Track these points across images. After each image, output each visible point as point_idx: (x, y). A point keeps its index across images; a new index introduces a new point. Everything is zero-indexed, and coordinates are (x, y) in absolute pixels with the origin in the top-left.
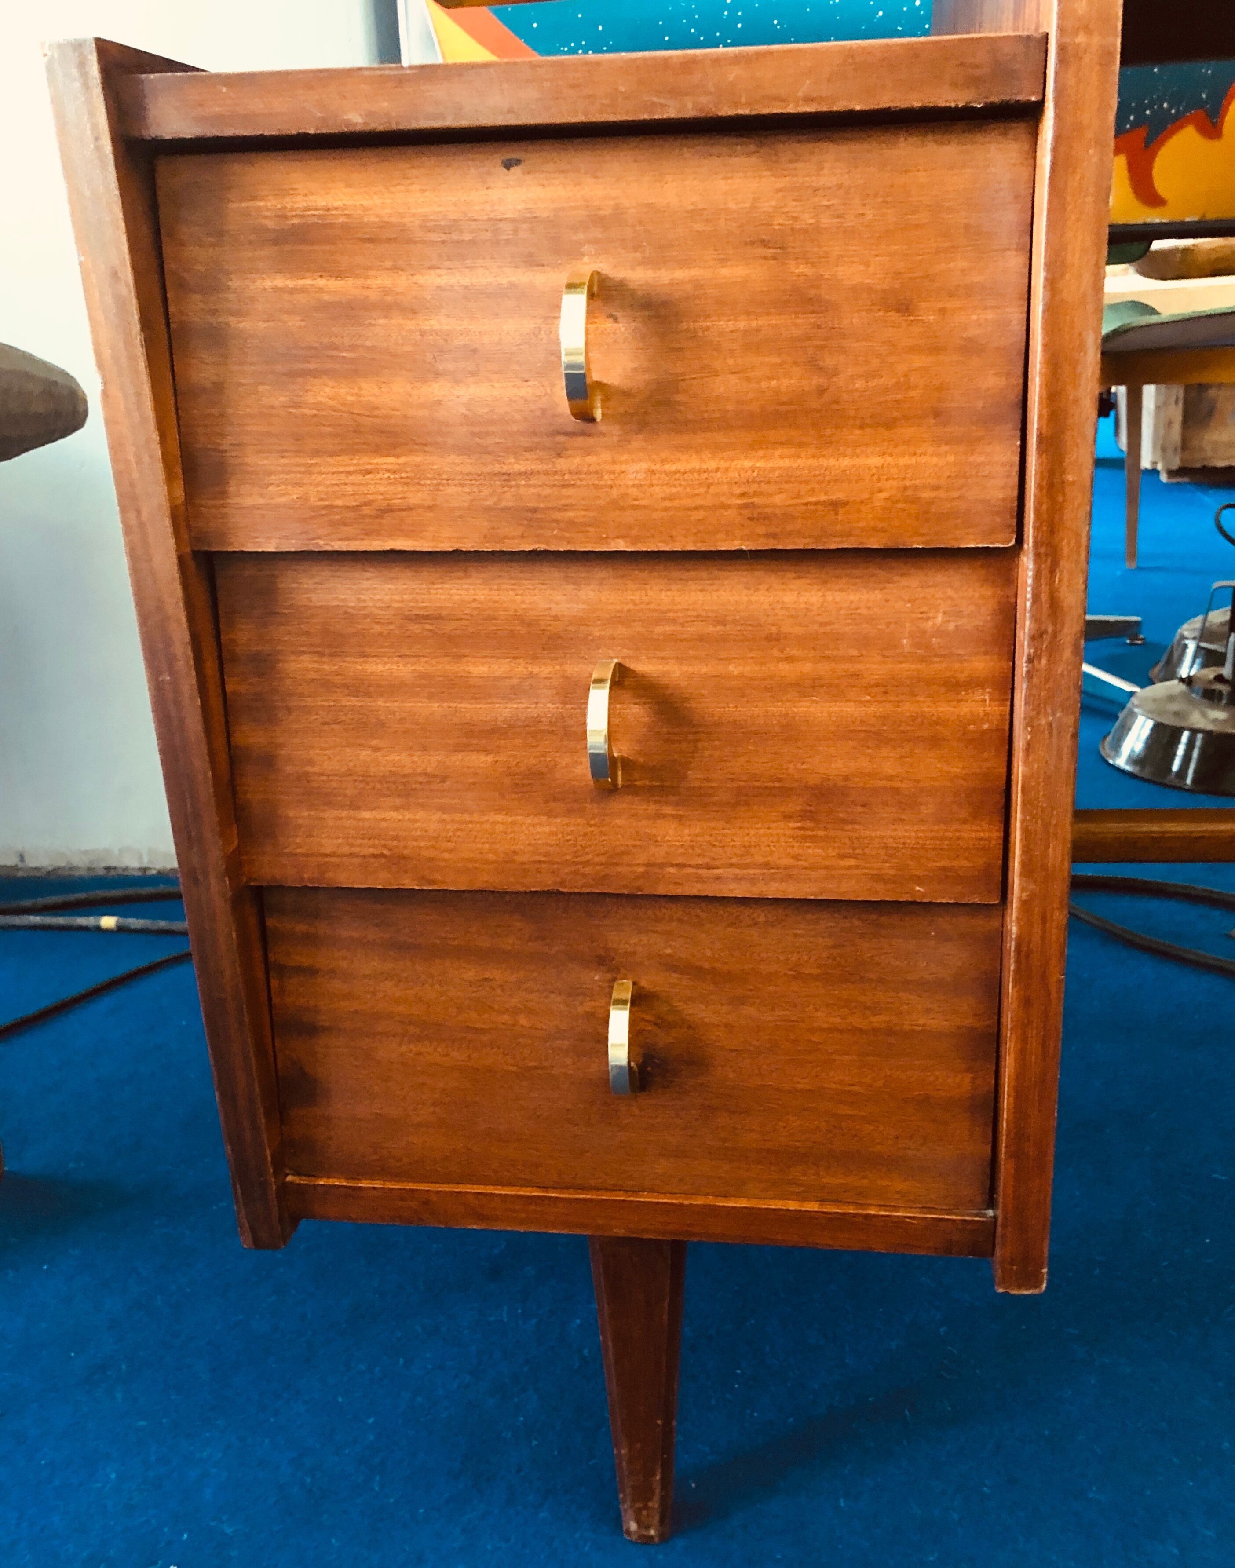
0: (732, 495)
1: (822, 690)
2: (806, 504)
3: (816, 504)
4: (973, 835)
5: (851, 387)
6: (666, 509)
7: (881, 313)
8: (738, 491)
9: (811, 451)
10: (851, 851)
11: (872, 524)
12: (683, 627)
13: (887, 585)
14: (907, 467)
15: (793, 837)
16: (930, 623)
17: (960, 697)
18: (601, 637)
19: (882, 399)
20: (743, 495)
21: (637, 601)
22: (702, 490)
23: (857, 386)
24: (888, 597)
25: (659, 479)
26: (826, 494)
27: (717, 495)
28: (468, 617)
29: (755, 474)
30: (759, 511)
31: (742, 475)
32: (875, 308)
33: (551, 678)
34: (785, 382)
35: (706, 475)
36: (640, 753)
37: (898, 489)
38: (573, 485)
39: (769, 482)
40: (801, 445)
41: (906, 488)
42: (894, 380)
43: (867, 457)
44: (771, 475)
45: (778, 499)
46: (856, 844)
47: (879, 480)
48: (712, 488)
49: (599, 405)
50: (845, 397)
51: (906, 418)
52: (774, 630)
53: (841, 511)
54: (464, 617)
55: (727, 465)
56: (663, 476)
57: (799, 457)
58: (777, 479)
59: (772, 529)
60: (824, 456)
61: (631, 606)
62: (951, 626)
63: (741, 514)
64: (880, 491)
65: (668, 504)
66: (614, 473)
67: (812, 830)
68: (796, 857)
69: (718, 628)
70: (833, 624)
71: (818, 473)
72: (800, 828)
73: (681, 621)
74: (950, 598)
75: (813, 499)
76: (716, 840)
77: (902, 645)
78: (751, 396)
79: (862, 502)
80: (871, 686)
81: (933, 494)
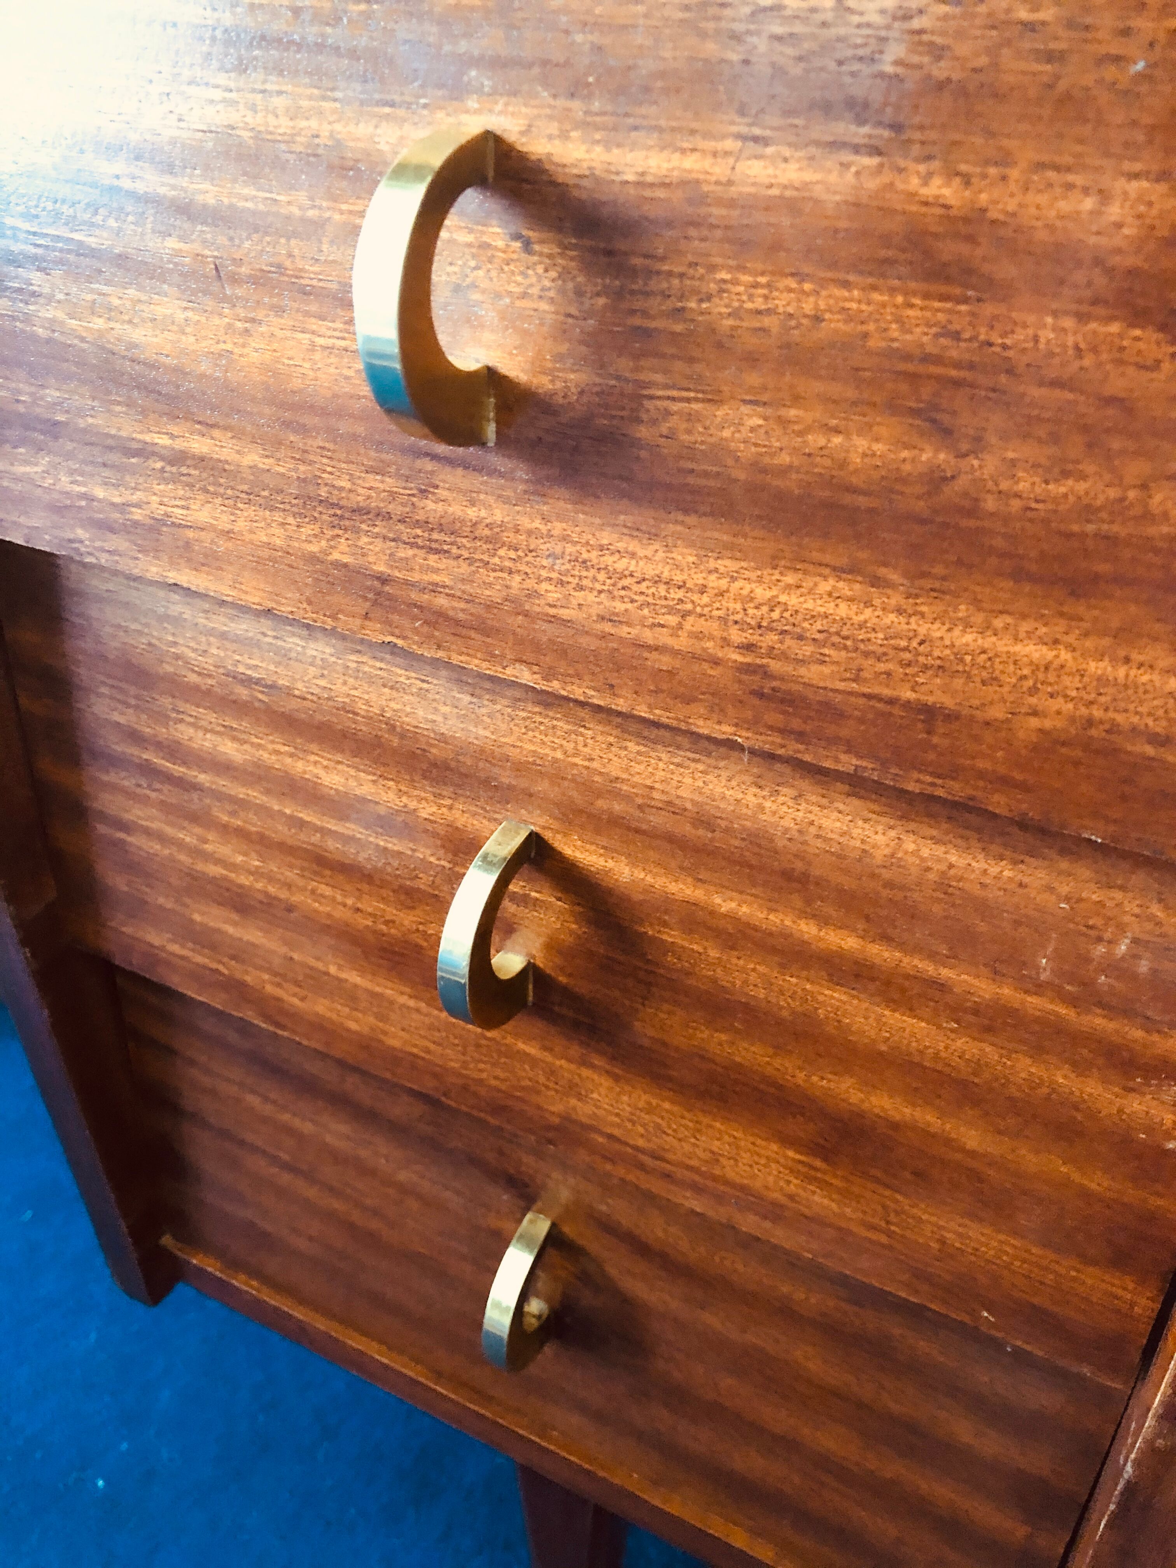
0: (726, 642)
1: (872, 987)
2: (869, 697)
3: (891, 701)
4: (1103, 1286)
5: (1004, 485)
6: (603, 637)
7: (1115, 328)
8: (736, 636)
9: (896, 599)
10: (883, 1224)
11: (1002, 770)
12: (643, 812)
13: (1027, 859)
14: (1102, 681)
15: (792, 1171)
16: (1101, 949)
17: (1131, 1084)
18: (510, 787)
19: (1075, 528)
20: (749, 647)
21: (571, 751)
22: (673, 620)
23: (1022, 486)
24: (1026, 880)
25: (595, 579)
26: (913, 690)
27: (698, 636)
28: (315, 699)
29: (775, 615)
30: (775, 684)
31: (751, 612)
32: (1101, 311)
33: (435, 822)
34: (861, 443)
35: (680, 594)
36: (562, 969)
37: (1072, 720)
38: (446, 552)
39: (800, 638)
40: (876, 582)
41: (1090, 722)
42: (1113, 493)
43: (1016, 639)
44: (806, 625)
45: (813, 673)
46: (892, 1217)
47: (1033, 691)
48: (691, 619)
49: (492, 415)
50: (990, 504)
51: (1118, 580)
52: (799, 865)
53: (941, 728)
54: (309, 697)
55: (723, 583)
56: (602, 576)
57: (868, 604)
58: (818, 636)
59: (796, 724)
60: (922, 615)
61: (559, 755)
62: (1144, 967)
63: (740, 681)
64: (1035, 713)
65: (608, 628)
66: (516, 550)
67: (825, 1172)
68: (791, 1197)
69: (701, 832)
70: (910, 890)
71: (903, 643)
72: (800, 1162)
73: (639, 801)
74: (1151, 918)
75: (886, 692)
76: (670, 1127)
77: (1037, 967)
78: (785, 459)
79: (987, 724)
80: (965, 1011)
81: (1150, 751)
